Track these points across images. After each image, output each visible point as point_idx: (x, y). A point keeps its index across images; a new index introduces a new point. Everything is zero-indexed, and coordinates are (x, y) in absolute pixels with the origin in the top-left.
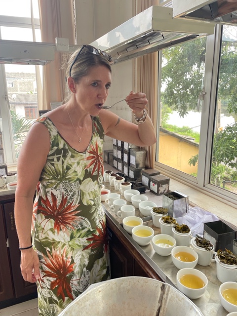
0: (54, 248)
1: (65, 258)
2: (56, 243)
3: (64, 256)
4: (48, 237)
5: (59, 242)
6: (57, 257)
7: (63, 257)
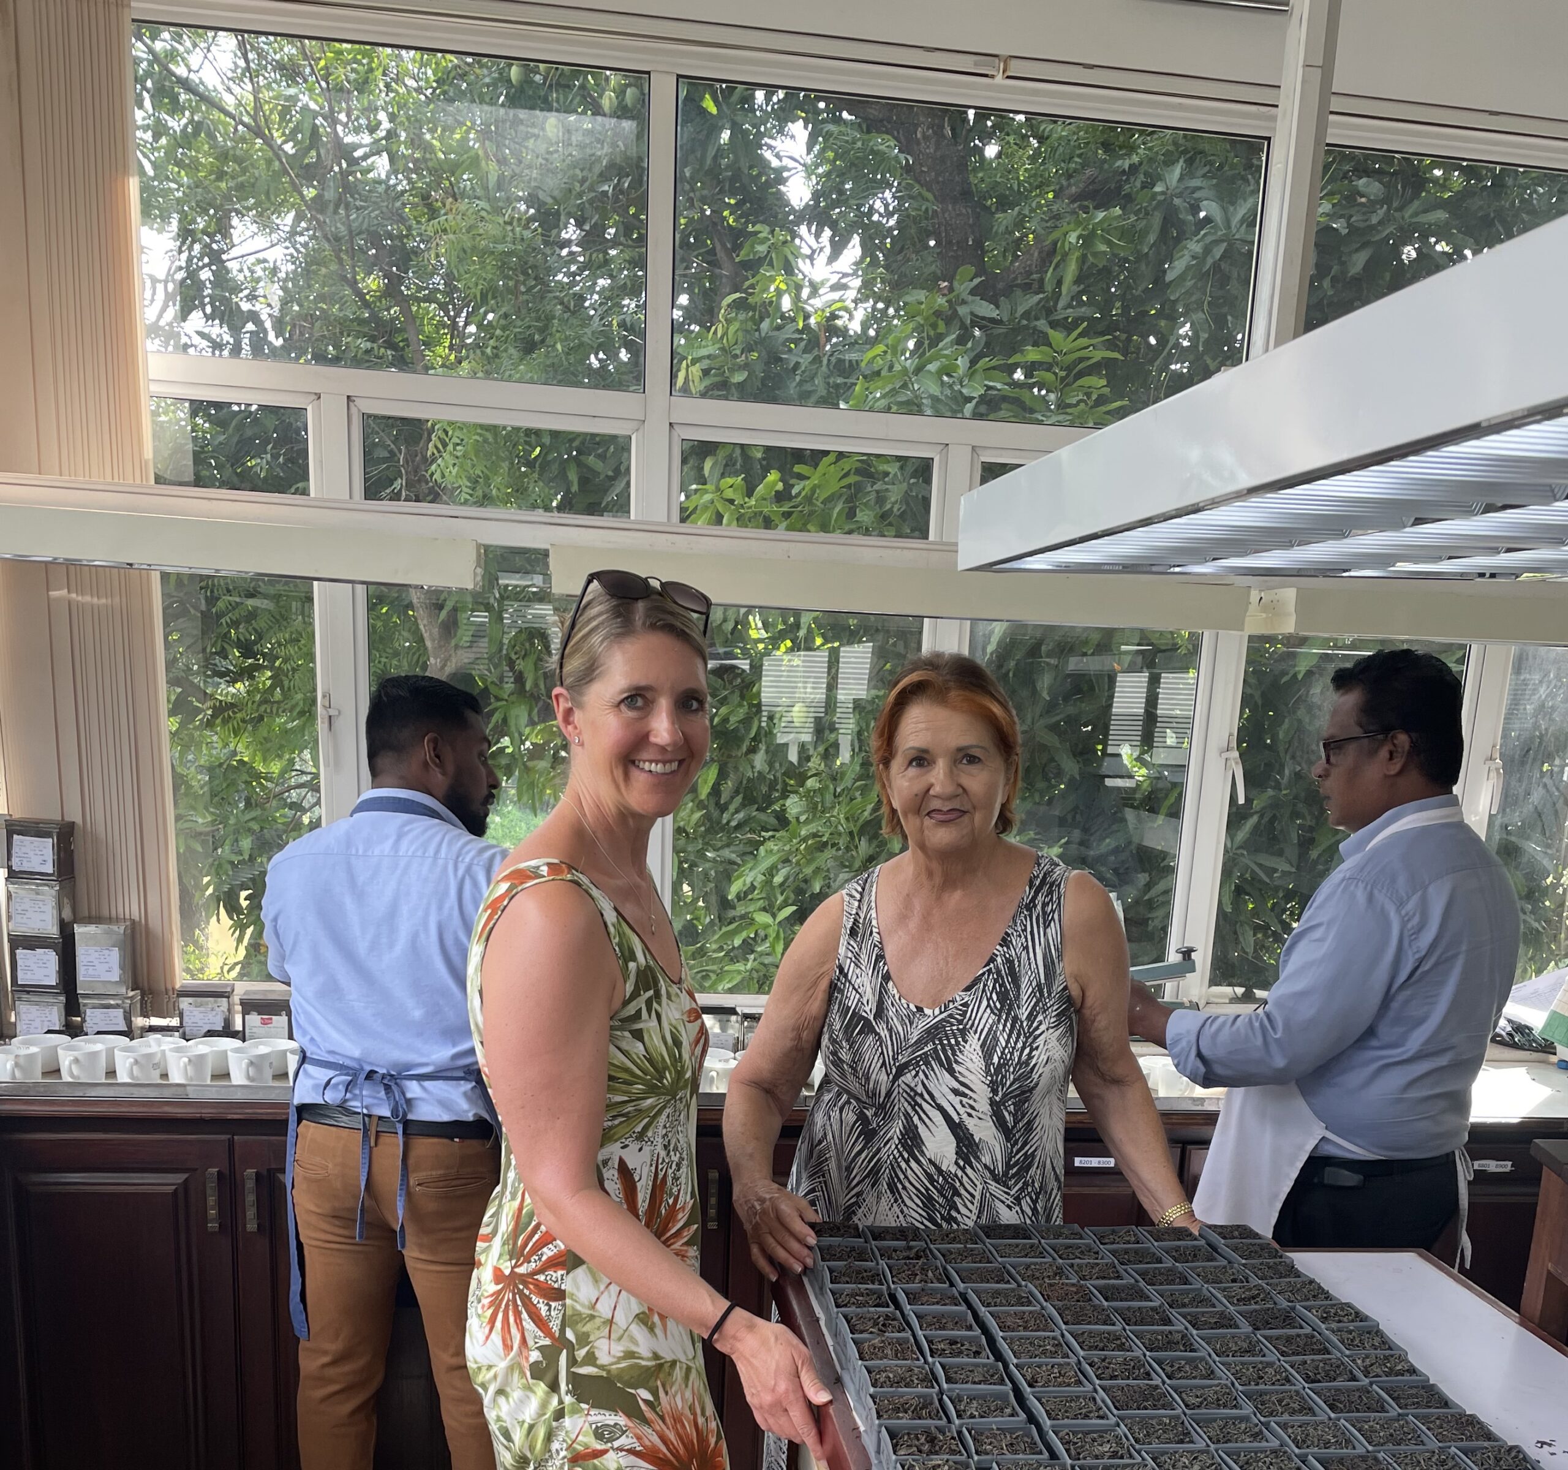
0: (664, 1386)
1: (701, 1420)
2: (667, 1366)
3: (698, 1411)
4: (634, 1348)
5: (674, 1363)
6: (677, 1419)
7: (694, 1414)
